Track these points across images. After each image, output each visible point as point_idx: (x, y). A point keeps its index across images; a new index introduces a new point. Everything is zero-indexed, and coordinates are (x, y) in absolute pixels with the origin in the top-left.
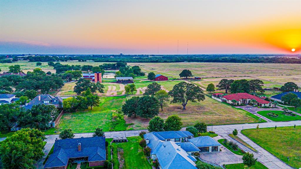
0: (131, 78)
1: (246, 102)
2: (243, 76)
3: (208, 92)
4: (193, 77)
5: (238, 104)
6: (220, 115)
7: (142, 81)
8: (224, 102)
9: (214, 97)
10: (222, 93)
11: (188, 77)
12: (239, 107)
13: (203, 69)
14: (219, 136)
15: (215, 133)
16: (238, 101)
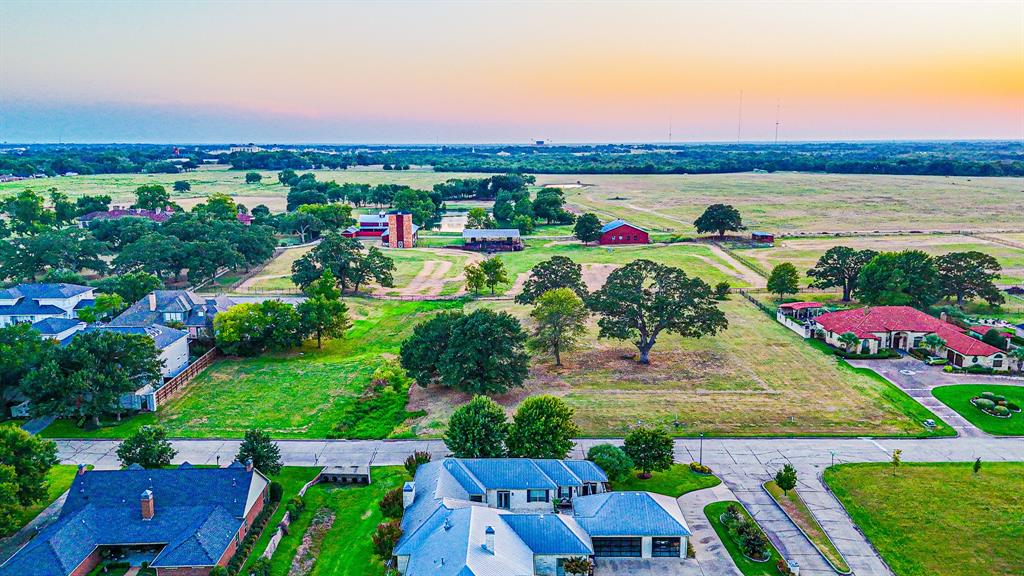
0: (515, 234)
1: (905, 346)
2: (949, 231)
3: (770, 295)
4: (747, 234)
5: (866, 350)
6: (769, 395)
7: (555, 243)
8: (817, 339)
9: (783, 317)
10: (830, 302)
11: (727, 233)
12: (864, 364)
13: (807, 200)
14: (722, 488)
15: (710, 472)
16: (866, 340)
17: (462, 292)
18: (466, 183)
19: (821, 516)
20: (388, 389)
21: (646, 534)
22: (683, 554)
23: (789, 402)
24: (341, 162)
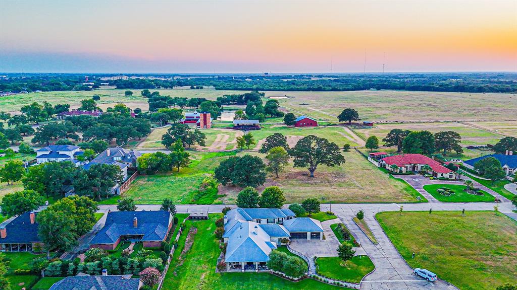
0: (257, 122)
1: (417, 169)
3: (366, 149)
4: (361, 122)
5: (401, 171)
7: (275, 126)
8: (383, 167)
9: (370, 158)
10: (391, 152)
11: (352, 121)
12: (400, 177)
13: (391, 106)
14: (338, 219)
15: (334, 214)
16: (401, 167)
17: (235, 148)
18: (232, 97)
19: (371, 228)
20: (210, 187)
21: (309, 231)
22: (321, 238)
23: (368, 191)
24: (169, 85)
